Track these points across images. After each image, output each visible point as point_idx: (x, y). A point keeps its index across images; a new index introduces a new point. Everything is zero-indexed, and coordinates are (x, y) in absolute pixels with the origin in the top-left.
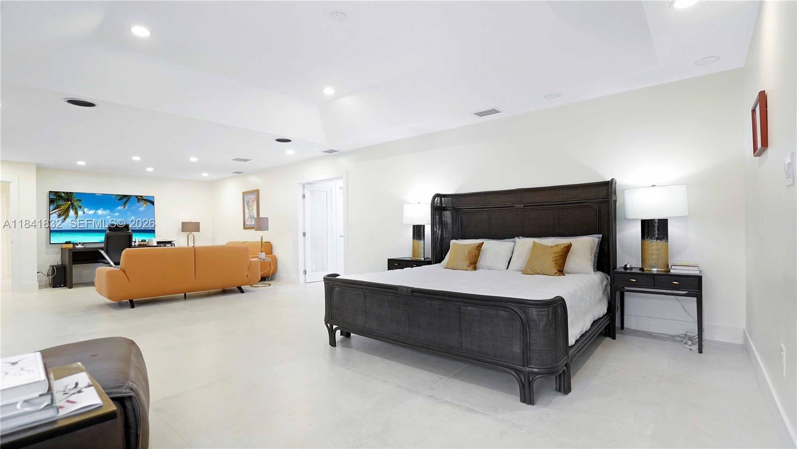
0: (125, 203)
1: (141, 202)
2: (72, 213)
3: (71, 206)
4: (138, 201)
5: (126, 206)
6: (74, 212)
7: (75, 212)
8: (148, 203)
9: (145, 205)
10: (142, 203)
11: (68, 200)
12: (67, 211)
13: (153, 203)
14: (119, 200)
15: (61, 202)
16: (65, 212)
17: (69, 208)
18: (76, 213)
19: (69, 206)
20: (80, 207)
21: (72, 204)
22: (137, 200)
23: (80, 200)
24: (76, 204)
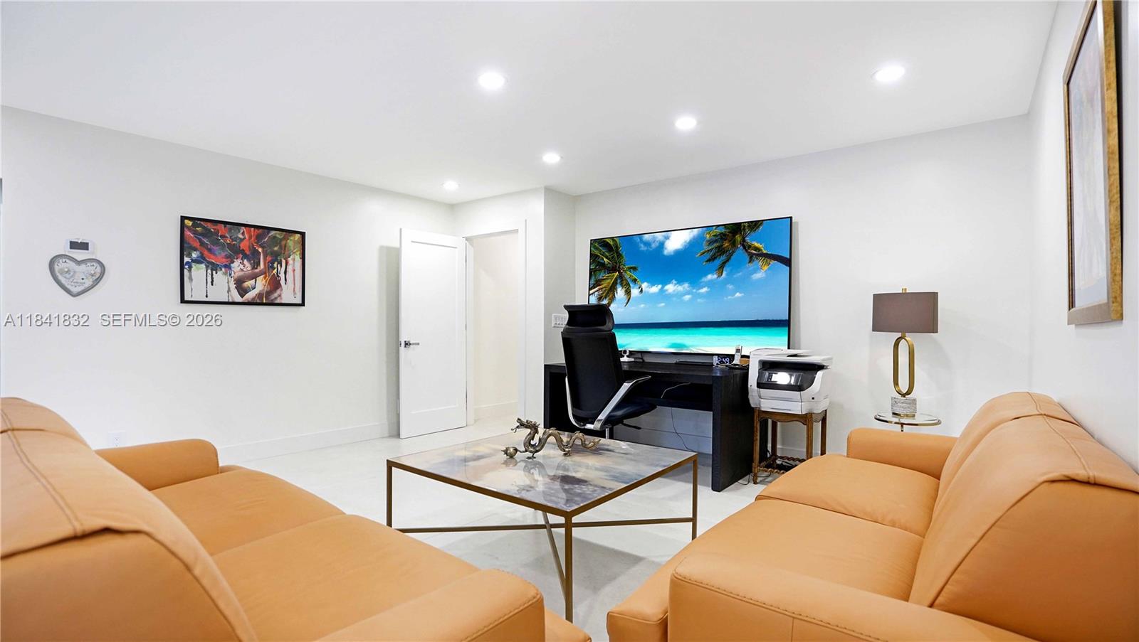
0: (722, 267)
1: (756, 262)
2: (620, 292)
3: (619, 281)
4: (751, 261)
5: (724, 273)
6: (623, 291)
7: (626, 291)
8: (773, 262)
9: (766, 268)
10: (759, 263)
11: (614, 269)
12: (612, 289)
13: (787, 262)
14: (709, 260)
15: (602, 275)
16: (608, 293)
17: (617, 283)
18: (628, 292)
19: (616, 280)
20: (635, 281)
21: (621, 276)
22: (748, 259)
23: (634, 269)
24: (627, 275)
